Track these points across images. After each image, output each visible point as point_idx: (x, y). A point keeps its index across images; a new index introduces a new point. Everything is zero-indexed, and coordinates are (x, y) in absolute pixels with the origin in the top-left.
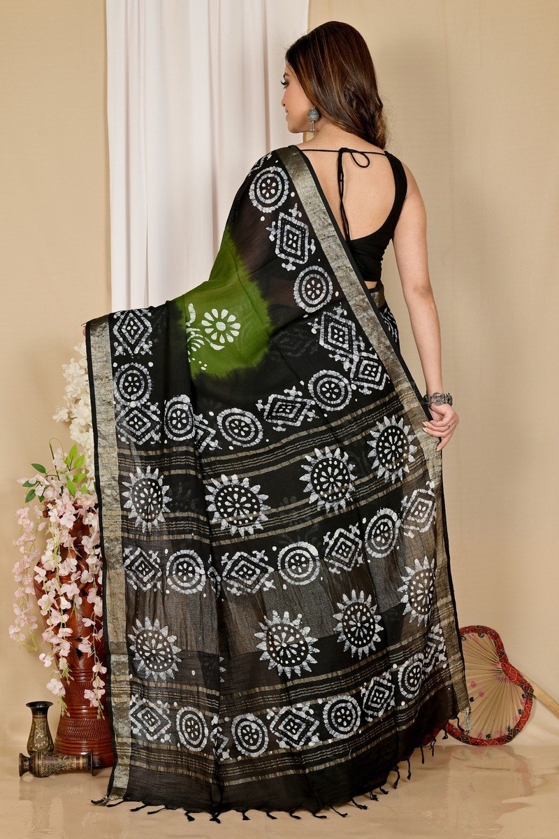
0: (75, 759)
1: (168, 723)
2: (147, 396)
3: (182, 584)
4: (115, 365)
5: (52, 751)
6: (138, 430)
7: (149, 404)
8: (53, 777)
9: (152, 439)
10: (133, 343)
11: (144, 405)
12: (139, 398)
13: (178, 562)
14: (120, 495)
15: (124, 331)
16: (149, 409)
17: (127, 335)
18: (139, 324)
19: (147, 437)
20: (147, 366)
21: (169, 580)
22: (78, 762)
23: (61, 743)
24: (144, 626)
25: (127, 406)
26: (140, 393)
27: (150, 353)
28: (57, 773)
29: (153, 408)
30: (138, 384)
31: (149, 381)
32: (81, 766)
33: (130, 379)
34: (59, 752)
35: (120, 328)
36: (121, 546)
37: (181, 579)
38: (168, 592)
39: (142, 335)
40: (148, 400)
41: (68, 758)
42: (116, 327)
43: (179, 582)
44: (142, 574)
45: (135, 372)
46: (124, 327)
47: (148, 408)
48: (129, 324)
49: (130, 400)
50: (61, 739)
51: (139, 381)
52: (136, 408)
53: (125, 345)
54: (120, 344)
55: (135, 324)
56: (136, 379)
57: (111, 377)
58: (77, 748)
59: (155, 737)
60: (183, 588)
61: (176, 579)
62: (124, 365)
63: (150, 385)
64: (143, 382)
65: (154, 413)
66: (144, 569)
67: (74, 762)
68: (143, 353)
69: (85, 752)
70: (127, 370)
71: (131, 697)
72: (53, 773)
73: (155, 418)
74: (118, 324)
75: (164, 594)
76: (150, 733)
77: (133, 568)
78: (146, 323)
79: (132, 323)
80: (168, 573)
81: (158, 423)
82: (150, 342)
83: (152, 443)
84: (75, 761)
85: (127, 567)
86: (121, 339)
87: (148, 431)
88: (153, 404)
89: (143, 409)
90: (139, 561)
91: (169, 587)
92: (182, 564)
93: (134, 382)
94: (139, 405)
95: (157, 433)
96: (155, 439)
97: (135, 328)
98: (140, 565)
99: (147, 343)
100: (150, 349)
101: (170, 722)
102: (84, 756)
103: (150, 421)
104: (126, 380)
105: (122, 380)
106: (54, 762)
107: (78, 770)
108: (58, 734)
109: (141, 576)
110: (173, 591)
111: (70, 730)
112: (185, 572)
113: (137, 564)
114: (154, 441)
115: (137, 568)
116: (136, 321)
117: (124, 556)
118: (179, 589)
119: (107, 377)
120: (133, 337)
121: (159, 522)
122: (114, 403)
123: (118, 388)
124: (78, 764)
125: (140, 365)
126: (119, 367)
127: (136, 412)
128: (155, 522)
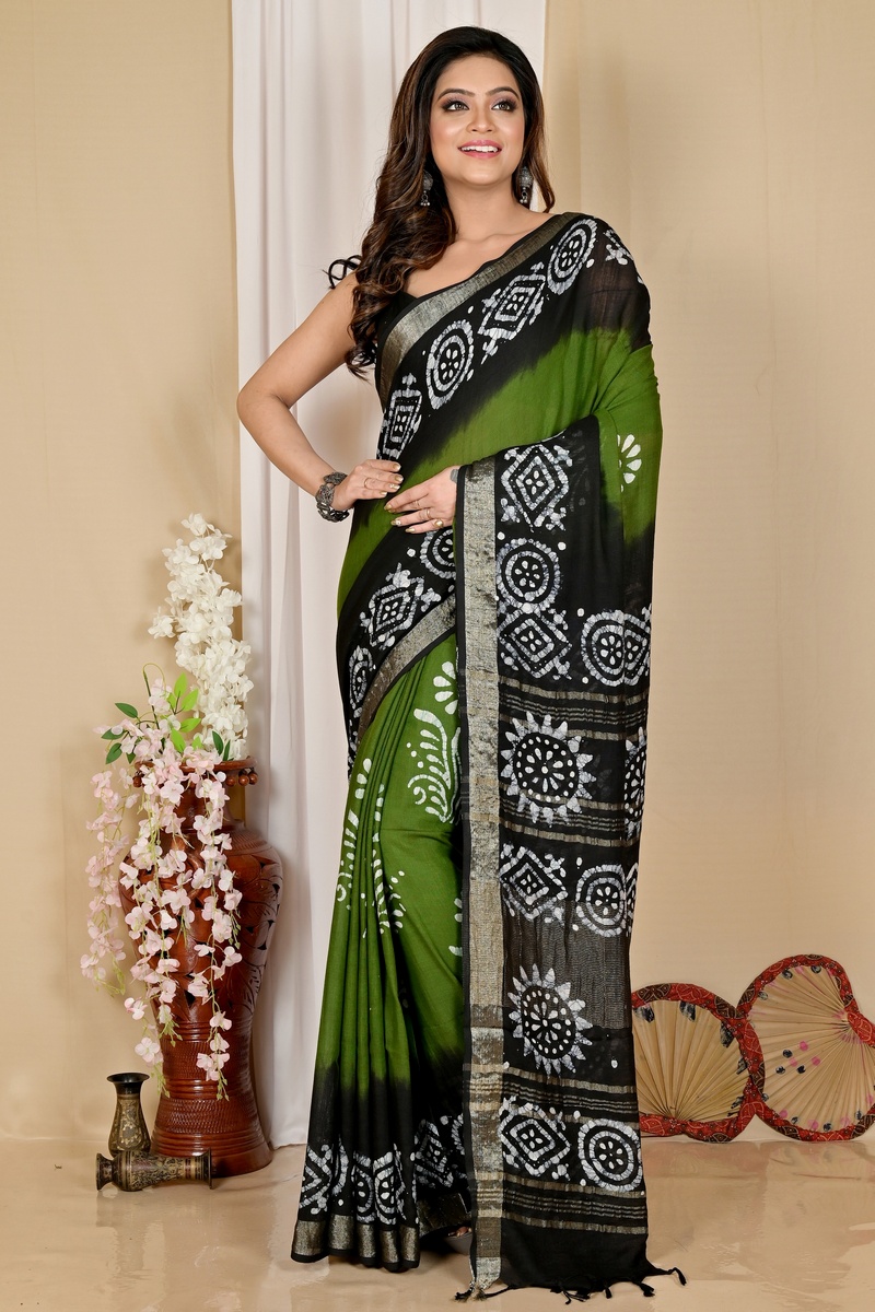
0: (183, 1163)
1: (565, 1146)
2: (551, 598)
3: (600, 920)
4: (501, 536)
5: (147, 1149)
6: (536, 653)
7: (552, 611)
8: (149, 1190)
9: (555, 671)
10: (532, 508)
11: (545, 613)
12: (538, 600)
13: (596, 883)
14: (499, 754)
15: (519, 484)
16: (552, 621)
17: (523, 490)
18: (548, 477)
19: (548, 667)
20: (555, 549)
21: (579, 908)
22: (188, 1167)
23: (160, 1138)
24: (530, 978)
25: (516, 609)
26: (541, 591)
27: (562, 527)
28: (154, 1184)
29: (558, 619)
30: (538, 577)
31: (558, 573)
32: (193, 1173)
33: (525, 564)
34: (159, 1152)
35: (513, 477)
36: (498, 841)
37: (599, 911)
38: (575, 928)
39: (549, 498)
40: (552, 606)
41: (172, 1162)
42: (506, 475)
43: (595, 916)
44: (525, 891)
45: (535, 555)
46: (522, 477)
47: (550, 618)
48: (530, 476)
49: (523, 600)
50: (161, 1132)
51: (540, 571)
52: (533, 616)
53: (520, 506)
54: (511, 503)
55: (542, 476)
56: (535, 567)
57: (493, 555)
58: (187, 1145)
59: (542, 1169)
60: (600, 926)
61: (591, 910)
62: (517, 539)
63: (557, 580)
64: (547, 575)
65: (560, 627)
66: (529, 884)
67: (183, 1168)
68: (550, 527)
69: (200, 1151)
70: (521, 549)
71: (502, 1101)
72: (149, 1184)
73: (560, 635)
74: (512, 469)
75: (568, 929)
76: (531, 1163)
77: (512, 880)
78: (560, 478)
79: (536, 475)
80: (578, 897)
81: (566, 645)
82: (563, 510)
83: (556, 678)
84: (184, 1166)
85: (503, 877)
86: (513, 496)
87: (549, 657)
88: (559, 612)
89: (543, 619)
90: (523, 870)
91: (577, 921)
92: (602, 887)
93: (532, 573)
94: (537, 611)
95: (563, 662)
96: (560, 672)
97: (540, 484)
98: (524, 876)
99: (557, 510)
100: (562, 520)
101: (568, 1144)
102: (197, 1159)
103: (553, 641)
104: (518, 565)
105: (511, 563)
106: (151, 1168)
107: (187, 1179)
108: (158, 1123)
109: (522, 894)
110: (584, 928)
111: (176, 1117)
112: (607, 901)
113: (519, 874)
114: (557, 674)
115: (518, 880)
116: (545, 472)
117: (502, 857)
118: (594, 927)
119: (486, 553)
120: (533, 499)
121: (570, 811)
122: (497, 598)
123: (504, 575)
124: (188, 1170)
125: (544, 546)
126: (508, 540)
127: (531, 622)
128: (562, 811)
